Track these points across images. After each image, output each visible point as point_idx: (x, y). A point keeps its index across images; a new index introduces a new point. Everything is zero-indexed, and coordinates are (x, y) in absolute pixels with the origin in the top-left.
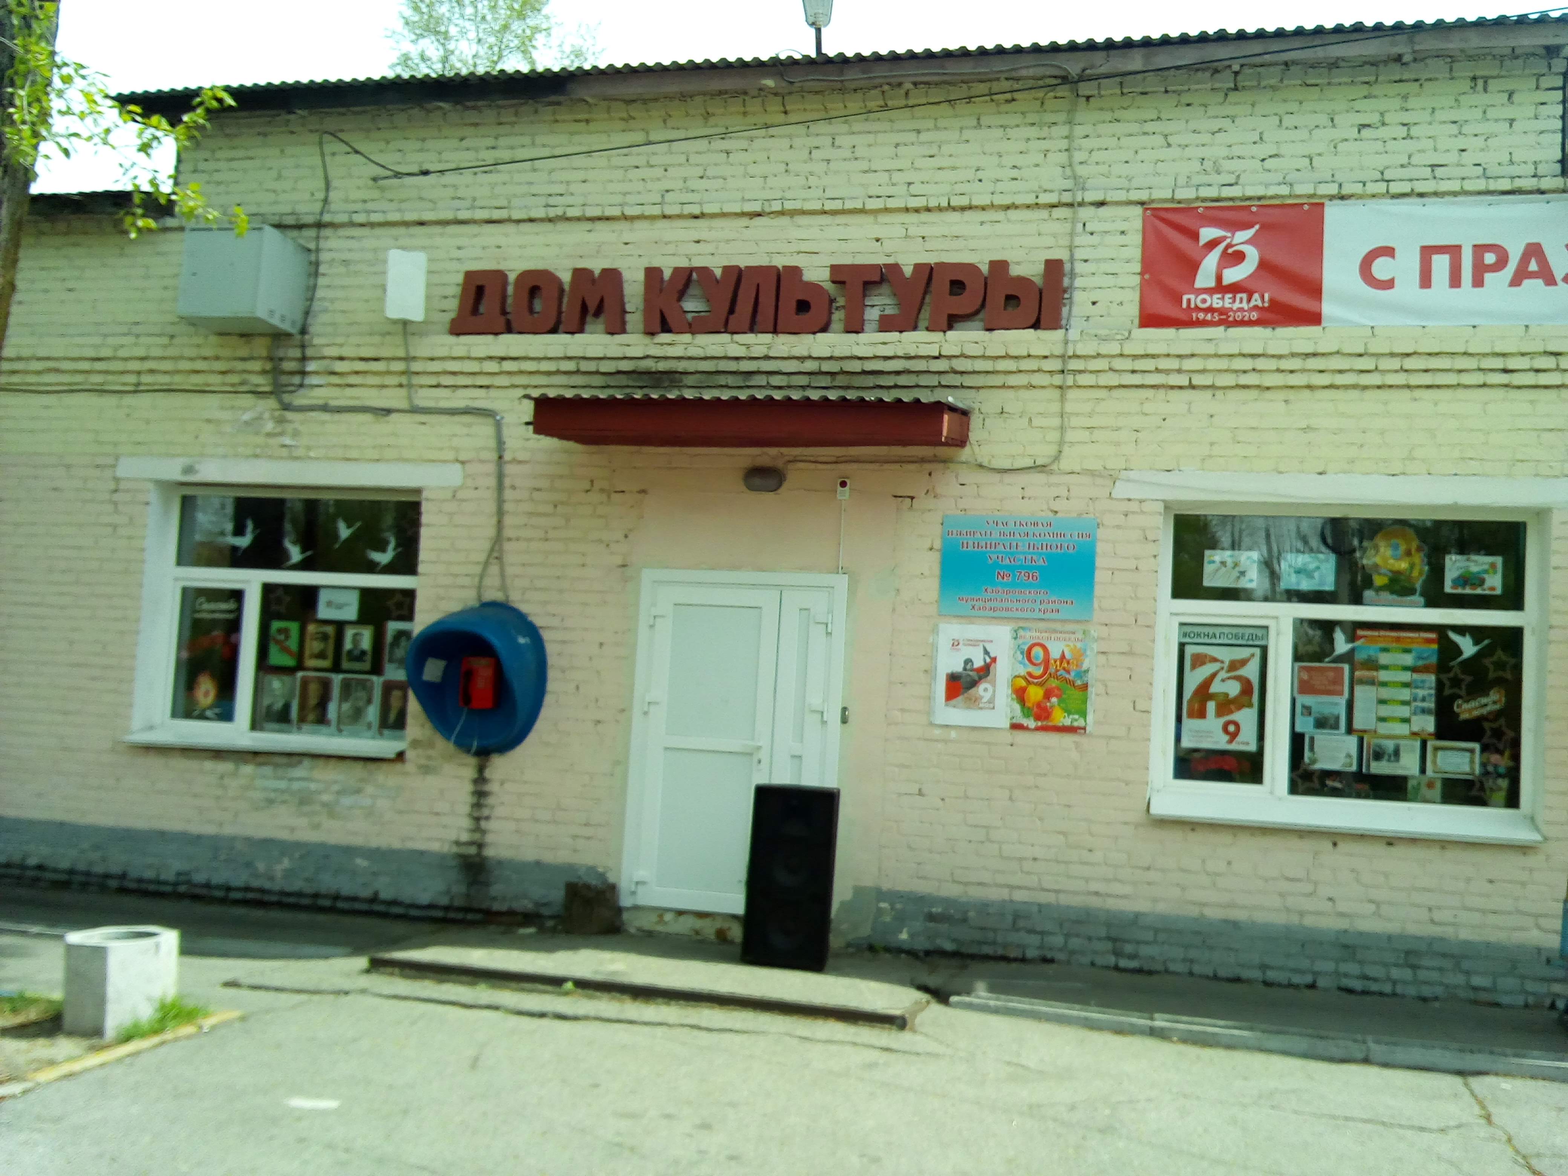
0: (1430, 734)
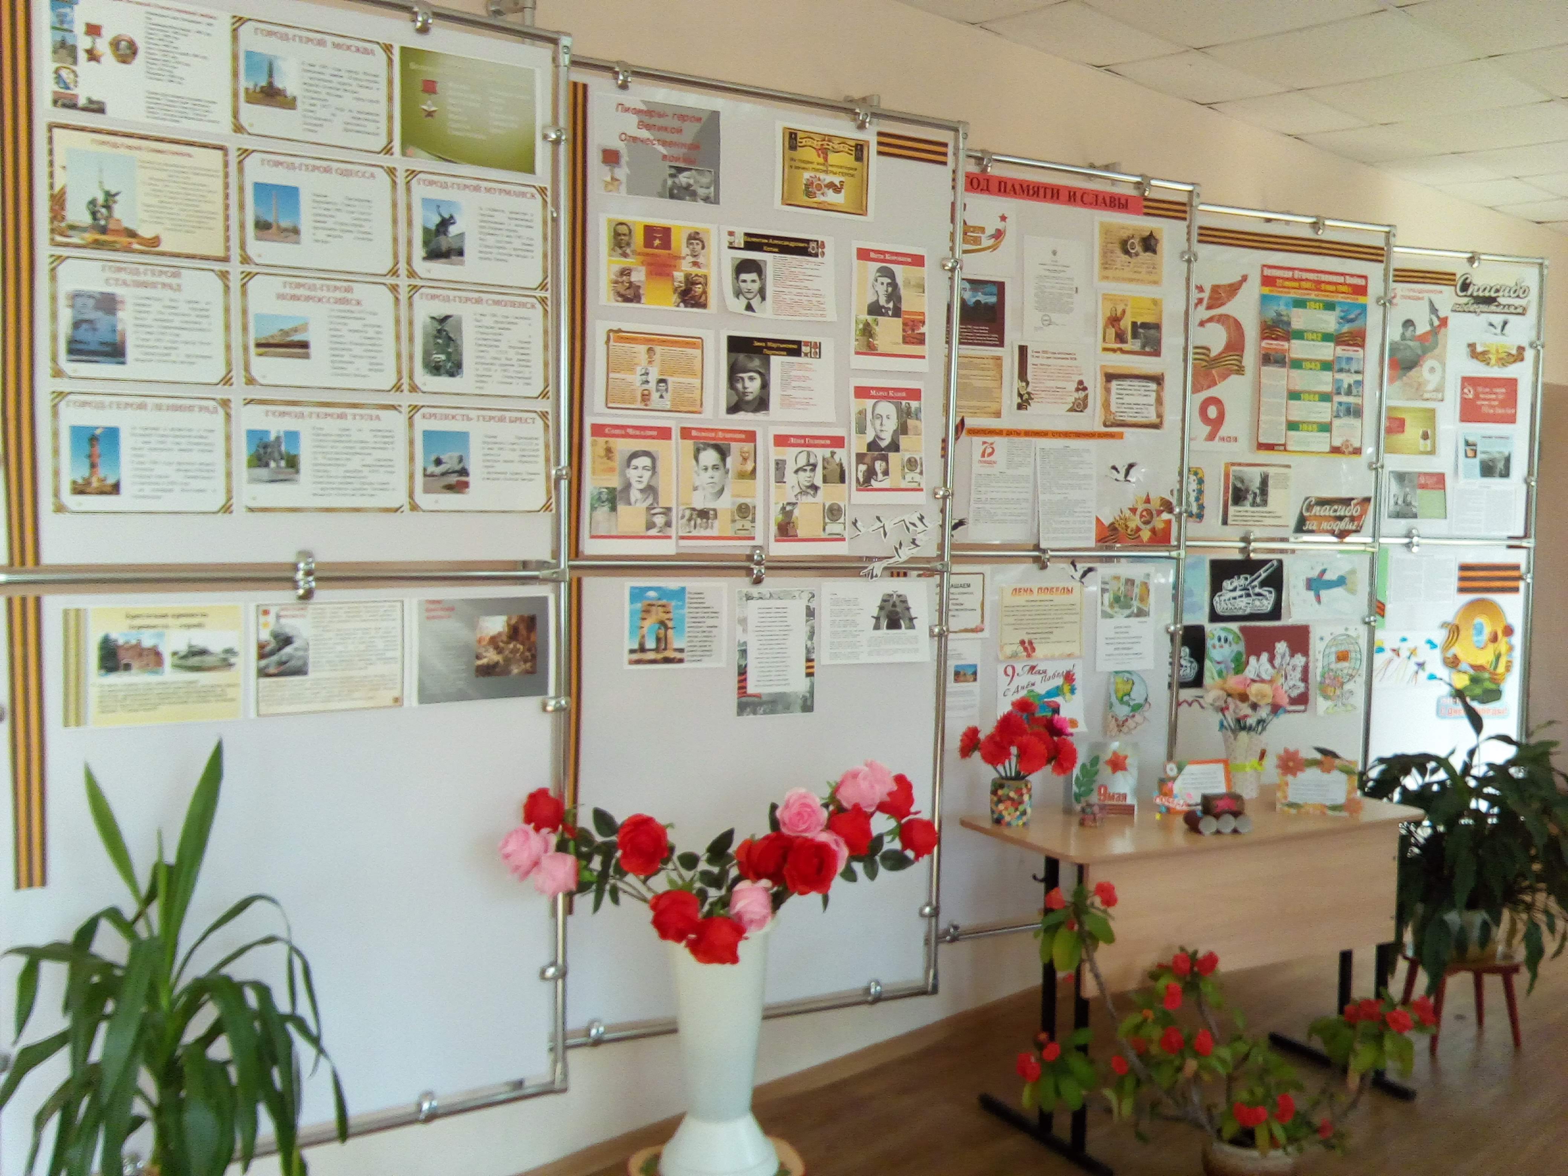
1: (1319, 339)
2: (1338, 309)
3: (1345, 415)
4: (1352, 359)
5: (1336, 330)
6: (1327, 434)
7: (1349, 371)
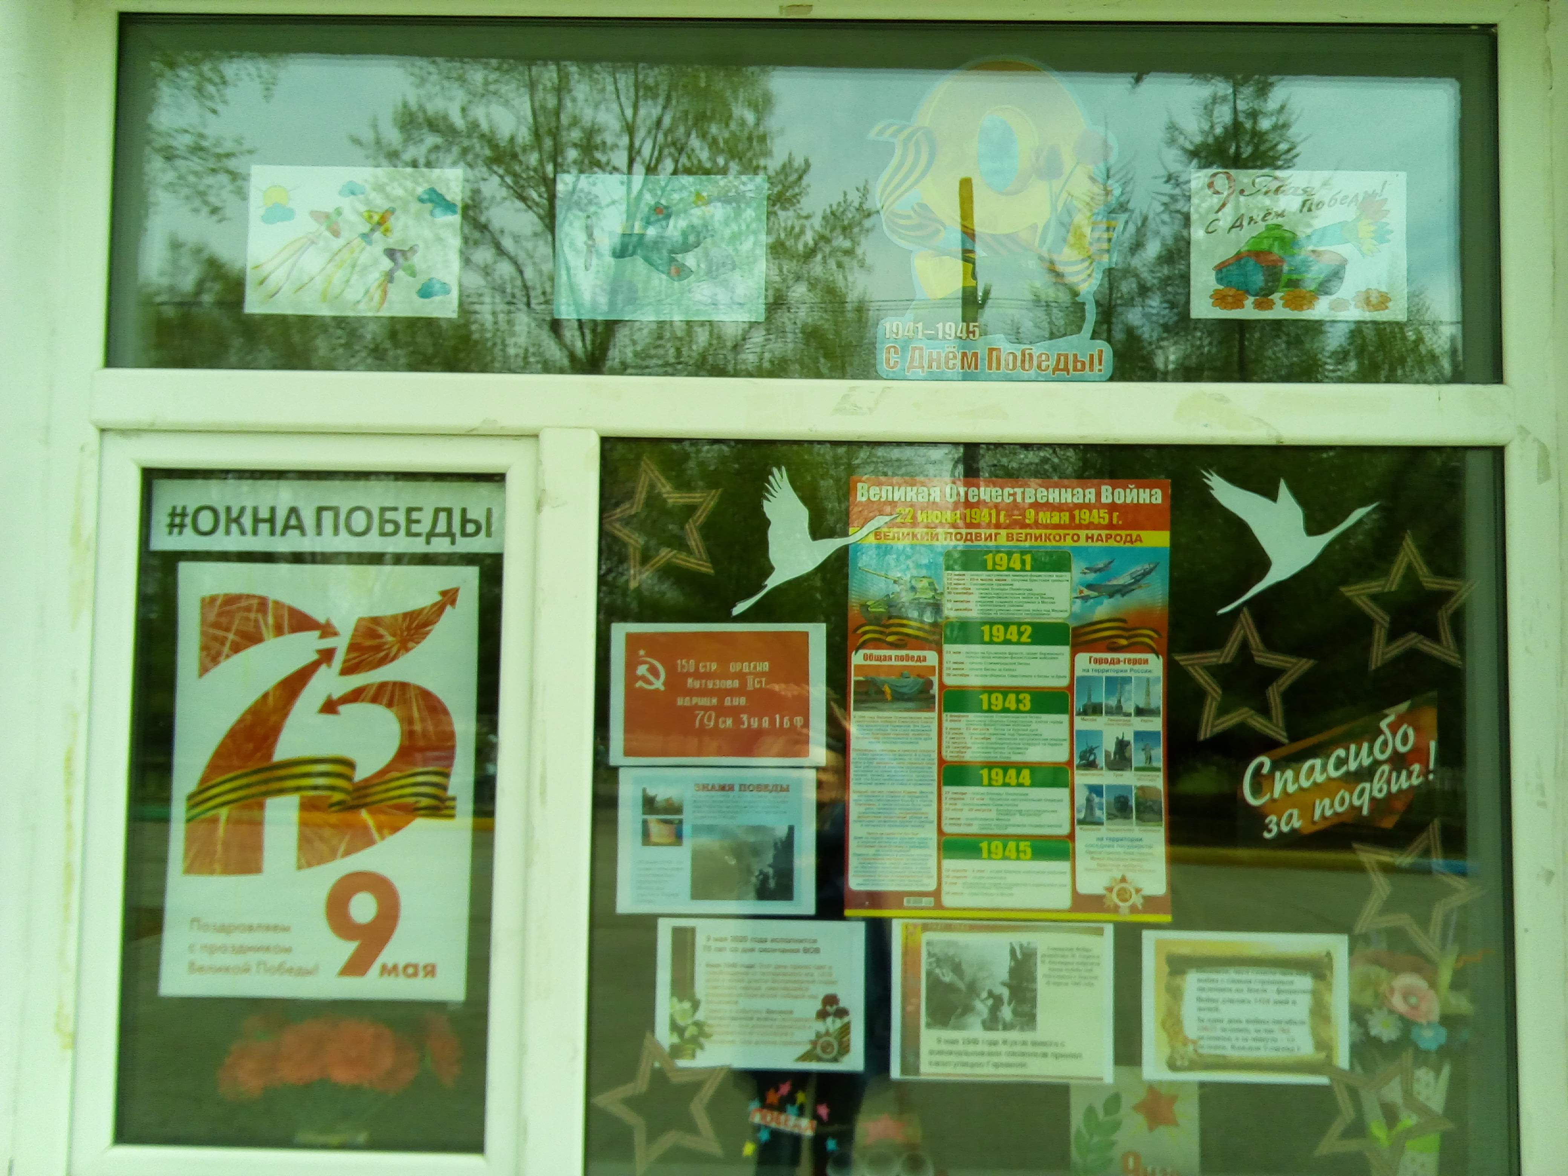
0: (1151, 903)
1: (1024, 638)
2: (1077, 566)
3: (1111, 817)
4: (1127, 680)
5: (1073, 615)
6: (1064, 866)
7: (1118, 710)
